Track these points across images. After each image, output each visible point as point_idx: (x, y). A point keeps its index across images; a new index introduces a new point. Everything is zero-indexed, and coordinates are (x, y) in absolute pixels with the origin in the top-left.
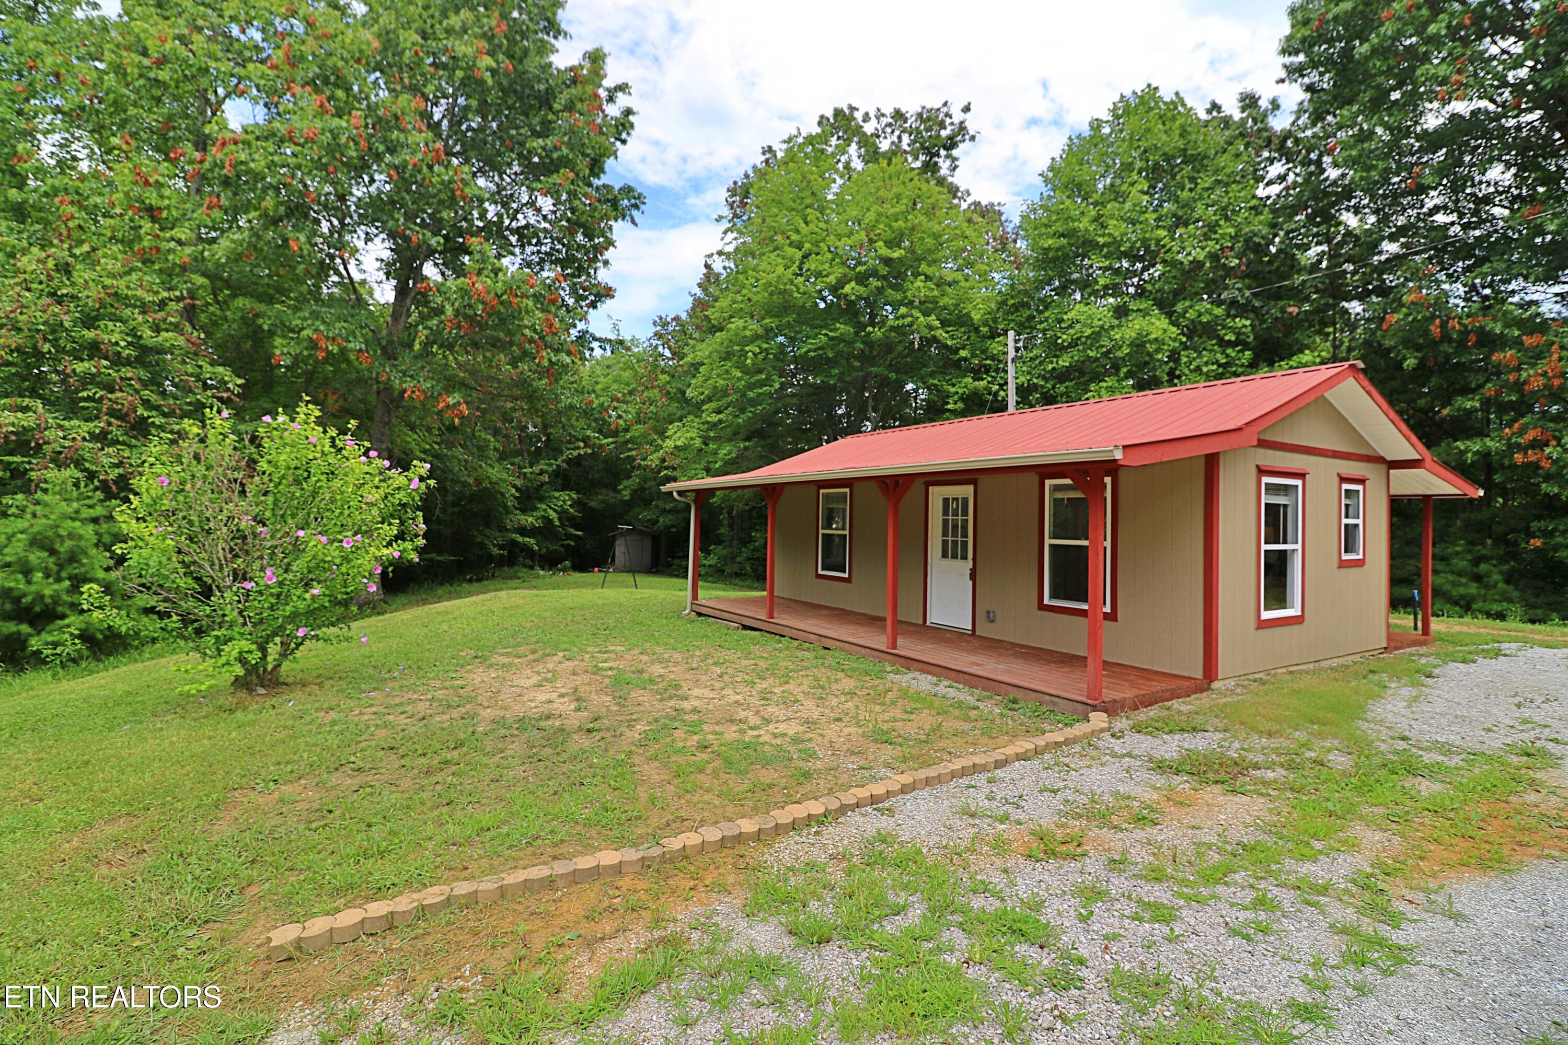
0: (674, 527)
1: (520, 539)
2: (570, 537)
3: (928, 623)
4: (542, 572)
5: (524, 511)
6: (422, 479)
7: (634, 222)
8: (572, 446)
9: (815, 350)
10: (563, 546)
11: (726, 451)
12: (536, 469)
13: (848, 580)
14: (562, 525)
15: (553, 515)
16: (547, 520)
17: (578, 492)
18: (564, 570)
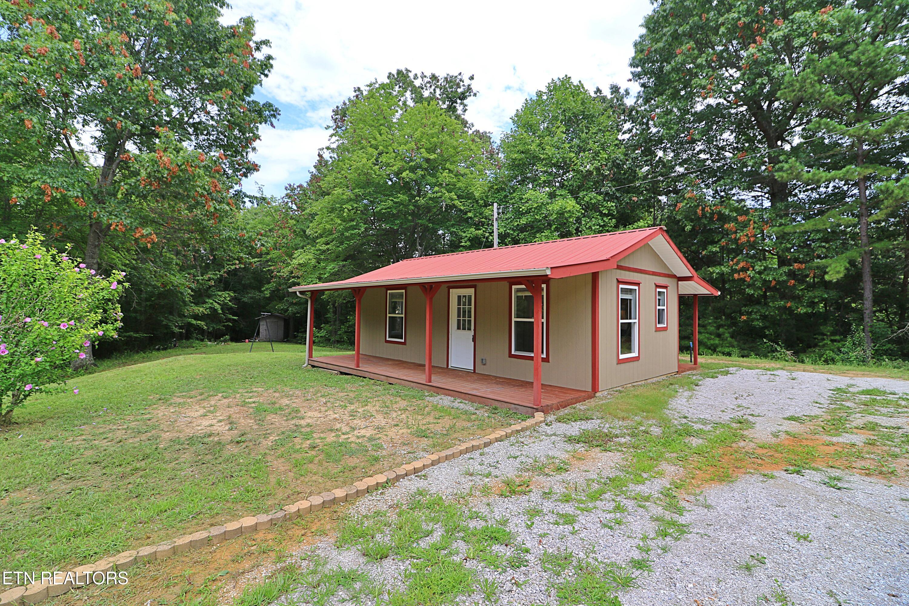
0: (298, 313)
1: (194, 322)
2: (229, 320)
3: (450, 367)
4: (209, 343)
5: (196, 304)
6: (119, 282)
7: (272, 125)
8: (231, 263)
9: (386, 209)
10: (224, 326)
11: (332, 267)
12: (206, 277)
13: (404, 343)
14: (224, 313)
15: (217, 306)
16: (214, 310)
17: (235, 292)
18: (225, 341)
